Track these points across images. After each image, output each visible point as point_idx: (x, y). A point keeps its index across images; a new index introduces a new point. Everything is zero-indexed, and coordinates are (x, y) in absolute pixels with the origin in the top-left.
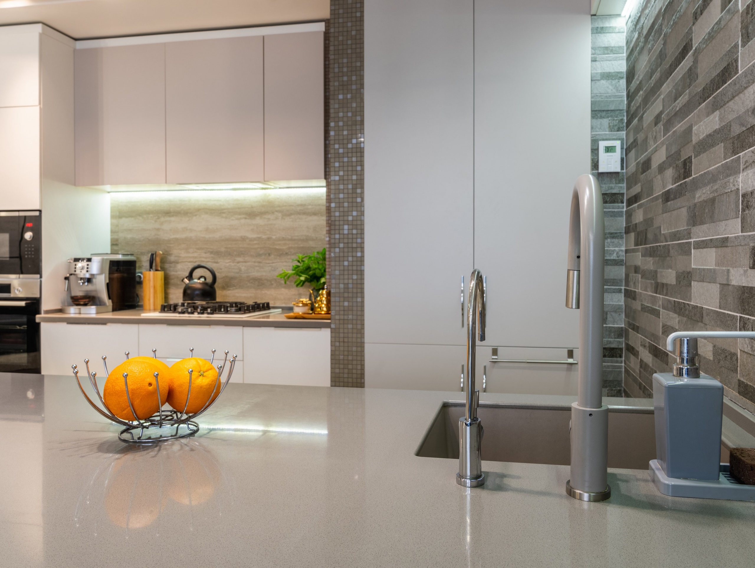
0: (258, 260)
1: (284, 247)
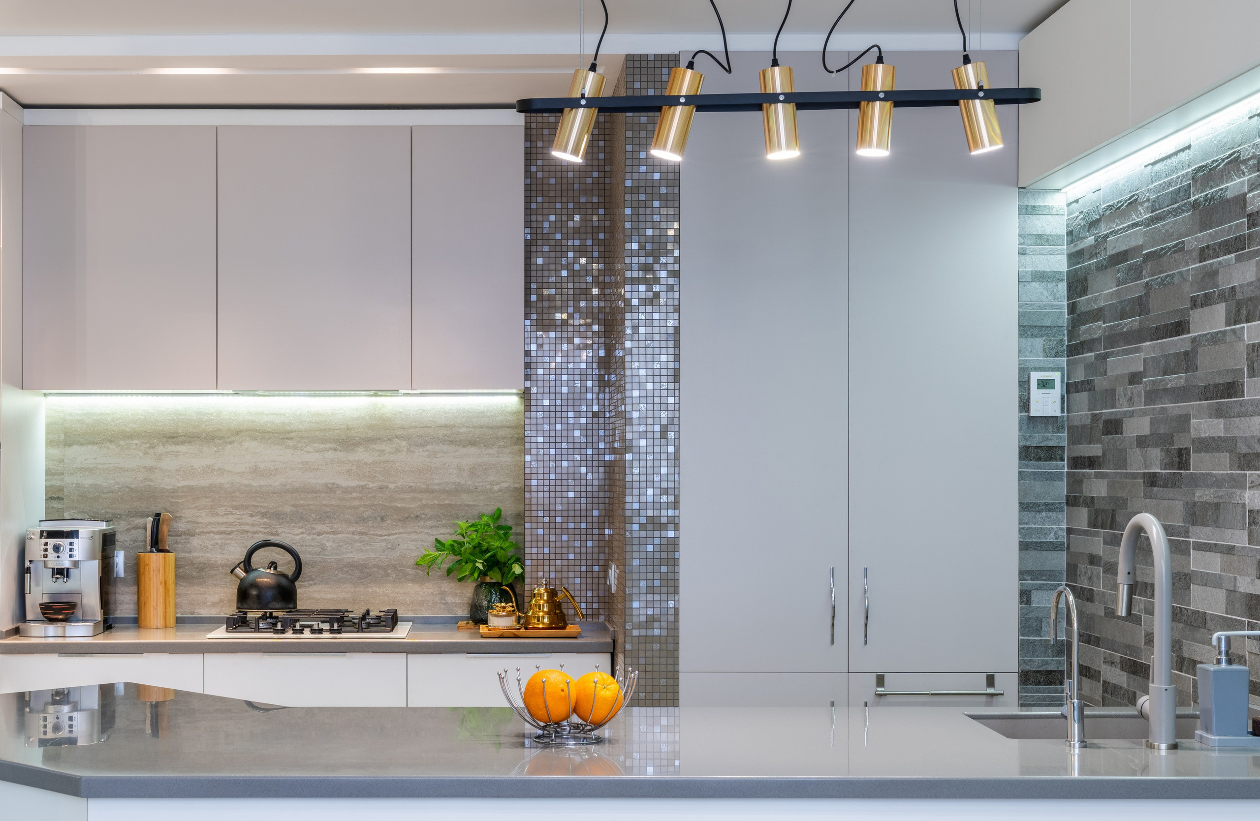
0: (360, 529)
1: (412, 506)
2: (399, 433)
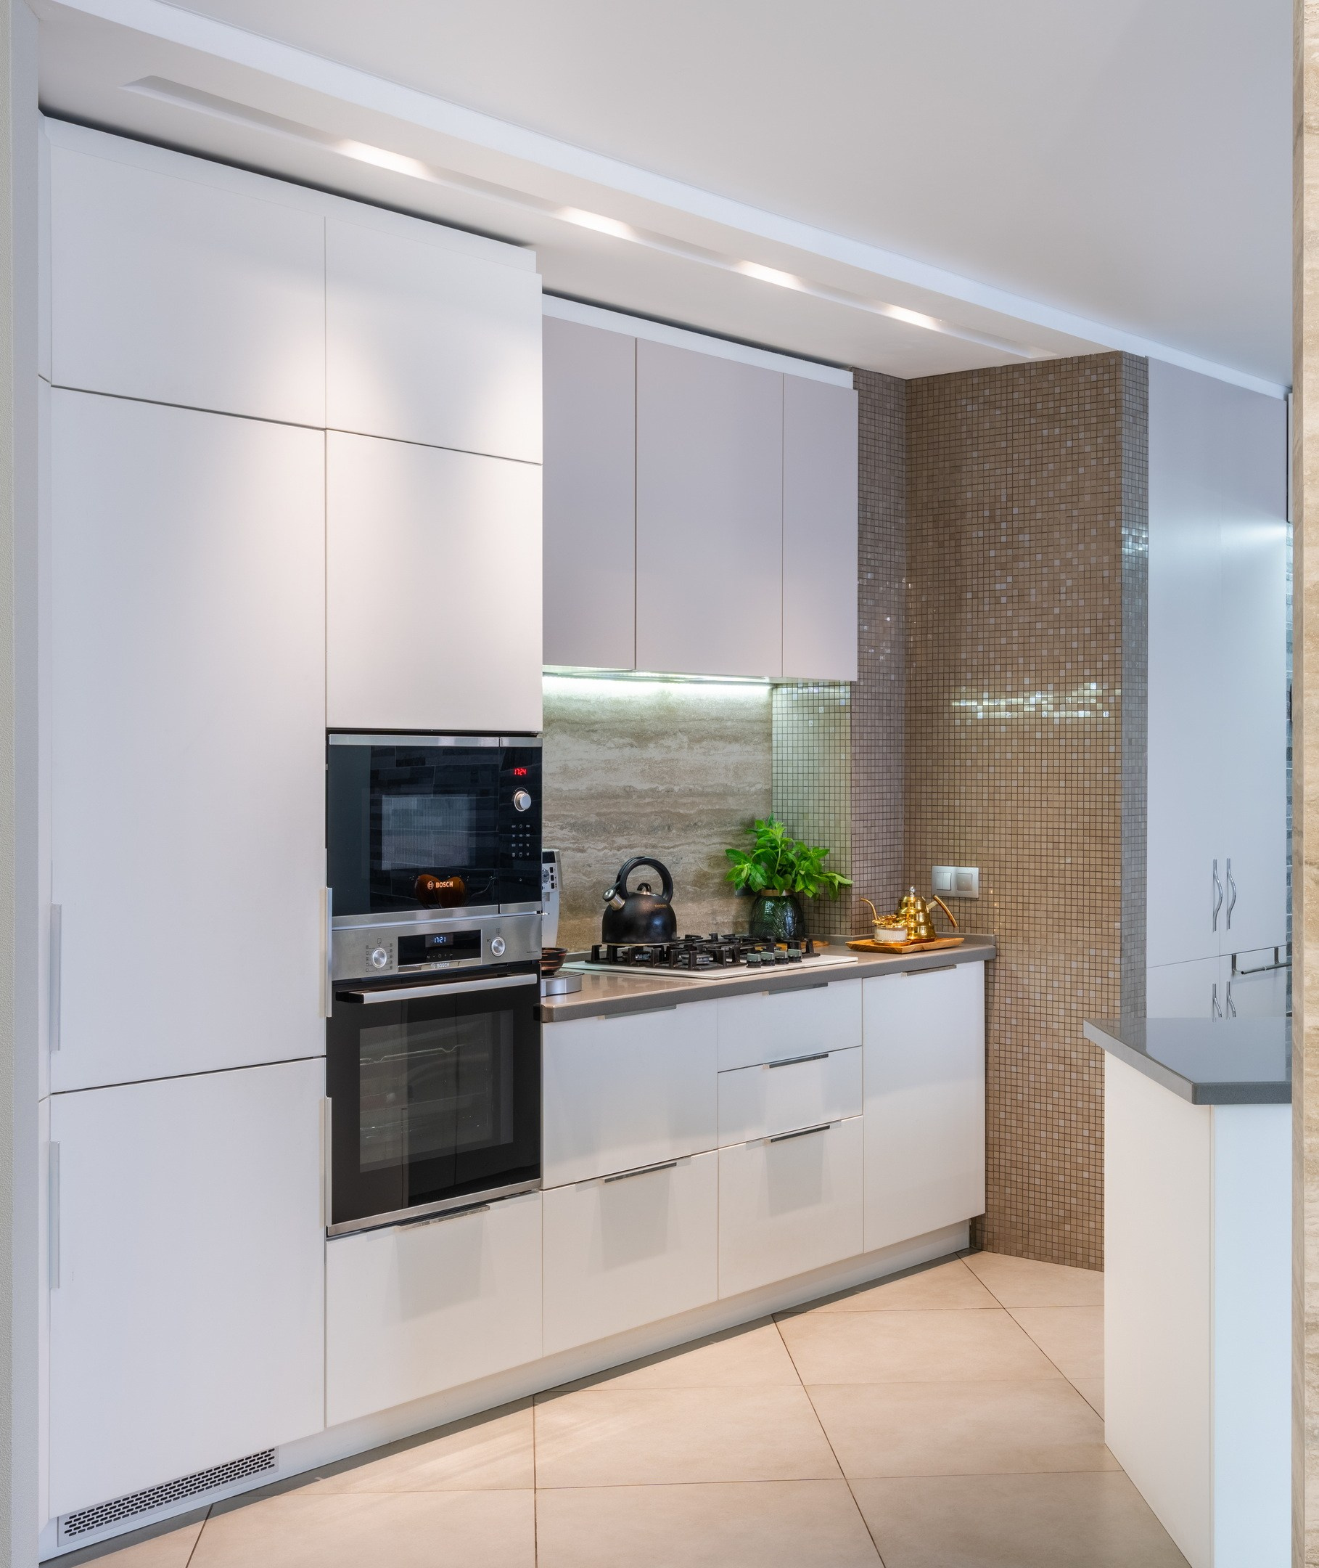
1: (692, 812)
2: (682, 726)
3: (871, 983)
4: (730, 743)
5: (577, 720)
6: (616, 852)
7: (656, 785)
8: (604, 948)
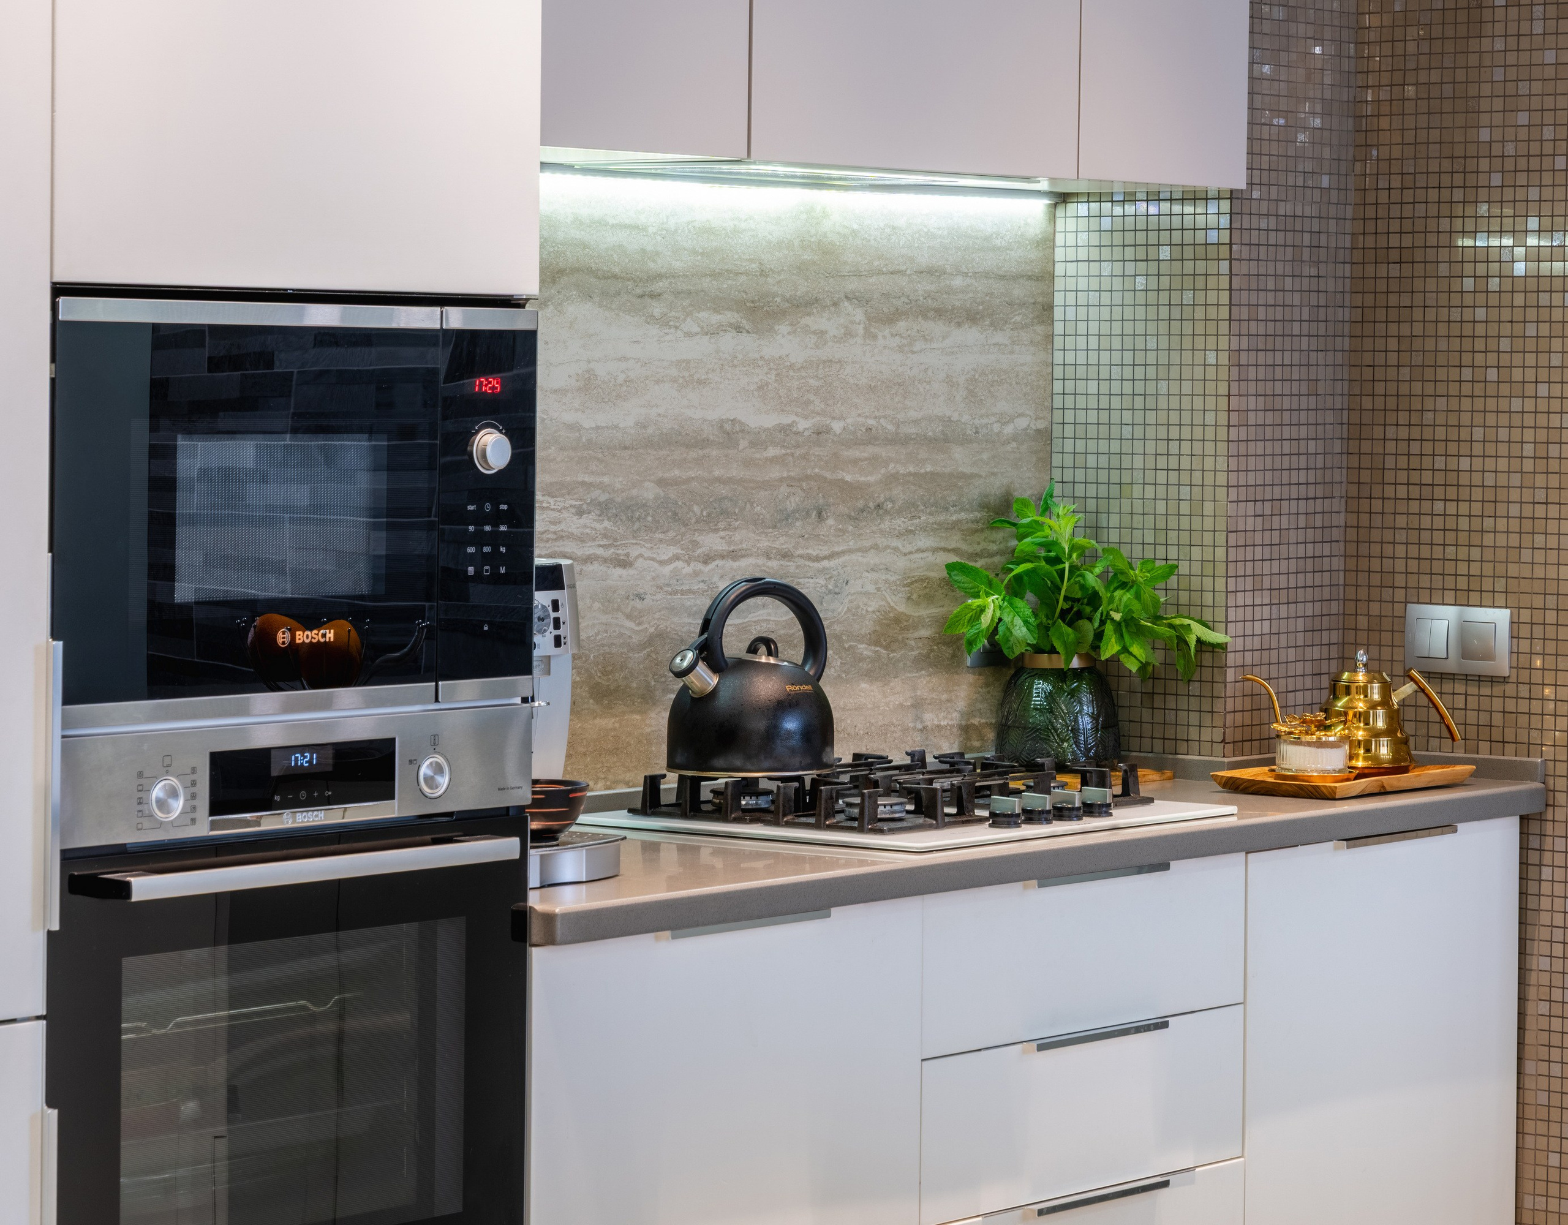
1: (871, 479)
2: (852, 285)
3: (1265, 864)
4: (959, 325)
5: (617, 270)
6: (699, 566)
7: (793, 418)
8: (670, 783)
